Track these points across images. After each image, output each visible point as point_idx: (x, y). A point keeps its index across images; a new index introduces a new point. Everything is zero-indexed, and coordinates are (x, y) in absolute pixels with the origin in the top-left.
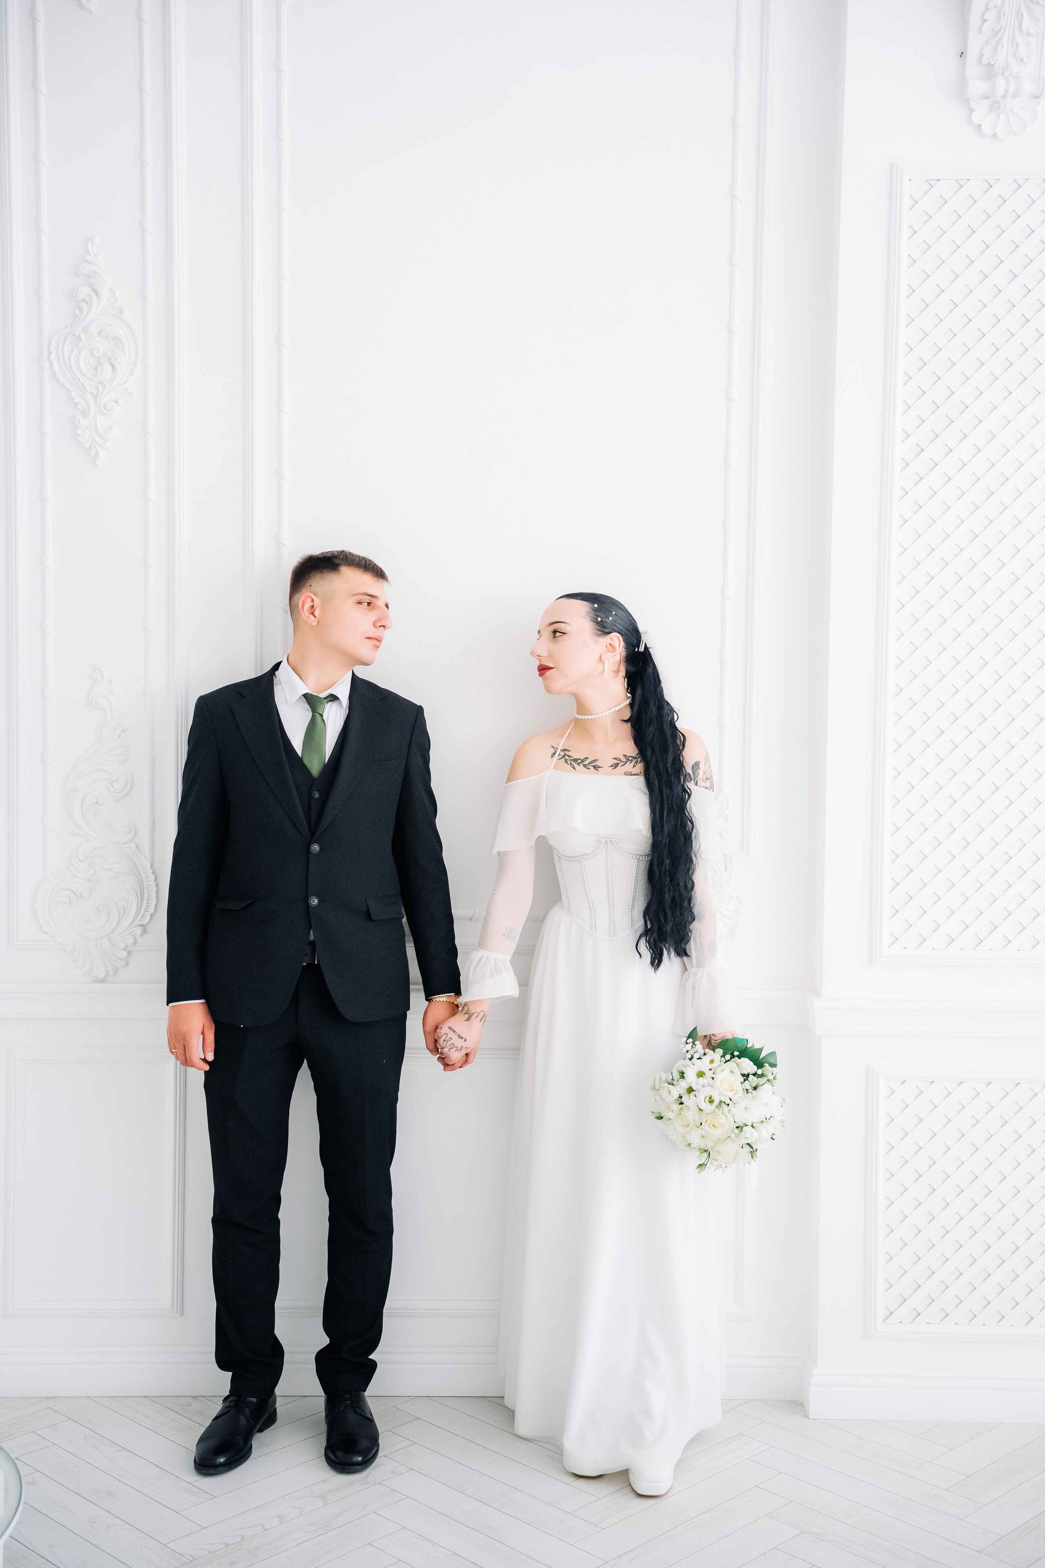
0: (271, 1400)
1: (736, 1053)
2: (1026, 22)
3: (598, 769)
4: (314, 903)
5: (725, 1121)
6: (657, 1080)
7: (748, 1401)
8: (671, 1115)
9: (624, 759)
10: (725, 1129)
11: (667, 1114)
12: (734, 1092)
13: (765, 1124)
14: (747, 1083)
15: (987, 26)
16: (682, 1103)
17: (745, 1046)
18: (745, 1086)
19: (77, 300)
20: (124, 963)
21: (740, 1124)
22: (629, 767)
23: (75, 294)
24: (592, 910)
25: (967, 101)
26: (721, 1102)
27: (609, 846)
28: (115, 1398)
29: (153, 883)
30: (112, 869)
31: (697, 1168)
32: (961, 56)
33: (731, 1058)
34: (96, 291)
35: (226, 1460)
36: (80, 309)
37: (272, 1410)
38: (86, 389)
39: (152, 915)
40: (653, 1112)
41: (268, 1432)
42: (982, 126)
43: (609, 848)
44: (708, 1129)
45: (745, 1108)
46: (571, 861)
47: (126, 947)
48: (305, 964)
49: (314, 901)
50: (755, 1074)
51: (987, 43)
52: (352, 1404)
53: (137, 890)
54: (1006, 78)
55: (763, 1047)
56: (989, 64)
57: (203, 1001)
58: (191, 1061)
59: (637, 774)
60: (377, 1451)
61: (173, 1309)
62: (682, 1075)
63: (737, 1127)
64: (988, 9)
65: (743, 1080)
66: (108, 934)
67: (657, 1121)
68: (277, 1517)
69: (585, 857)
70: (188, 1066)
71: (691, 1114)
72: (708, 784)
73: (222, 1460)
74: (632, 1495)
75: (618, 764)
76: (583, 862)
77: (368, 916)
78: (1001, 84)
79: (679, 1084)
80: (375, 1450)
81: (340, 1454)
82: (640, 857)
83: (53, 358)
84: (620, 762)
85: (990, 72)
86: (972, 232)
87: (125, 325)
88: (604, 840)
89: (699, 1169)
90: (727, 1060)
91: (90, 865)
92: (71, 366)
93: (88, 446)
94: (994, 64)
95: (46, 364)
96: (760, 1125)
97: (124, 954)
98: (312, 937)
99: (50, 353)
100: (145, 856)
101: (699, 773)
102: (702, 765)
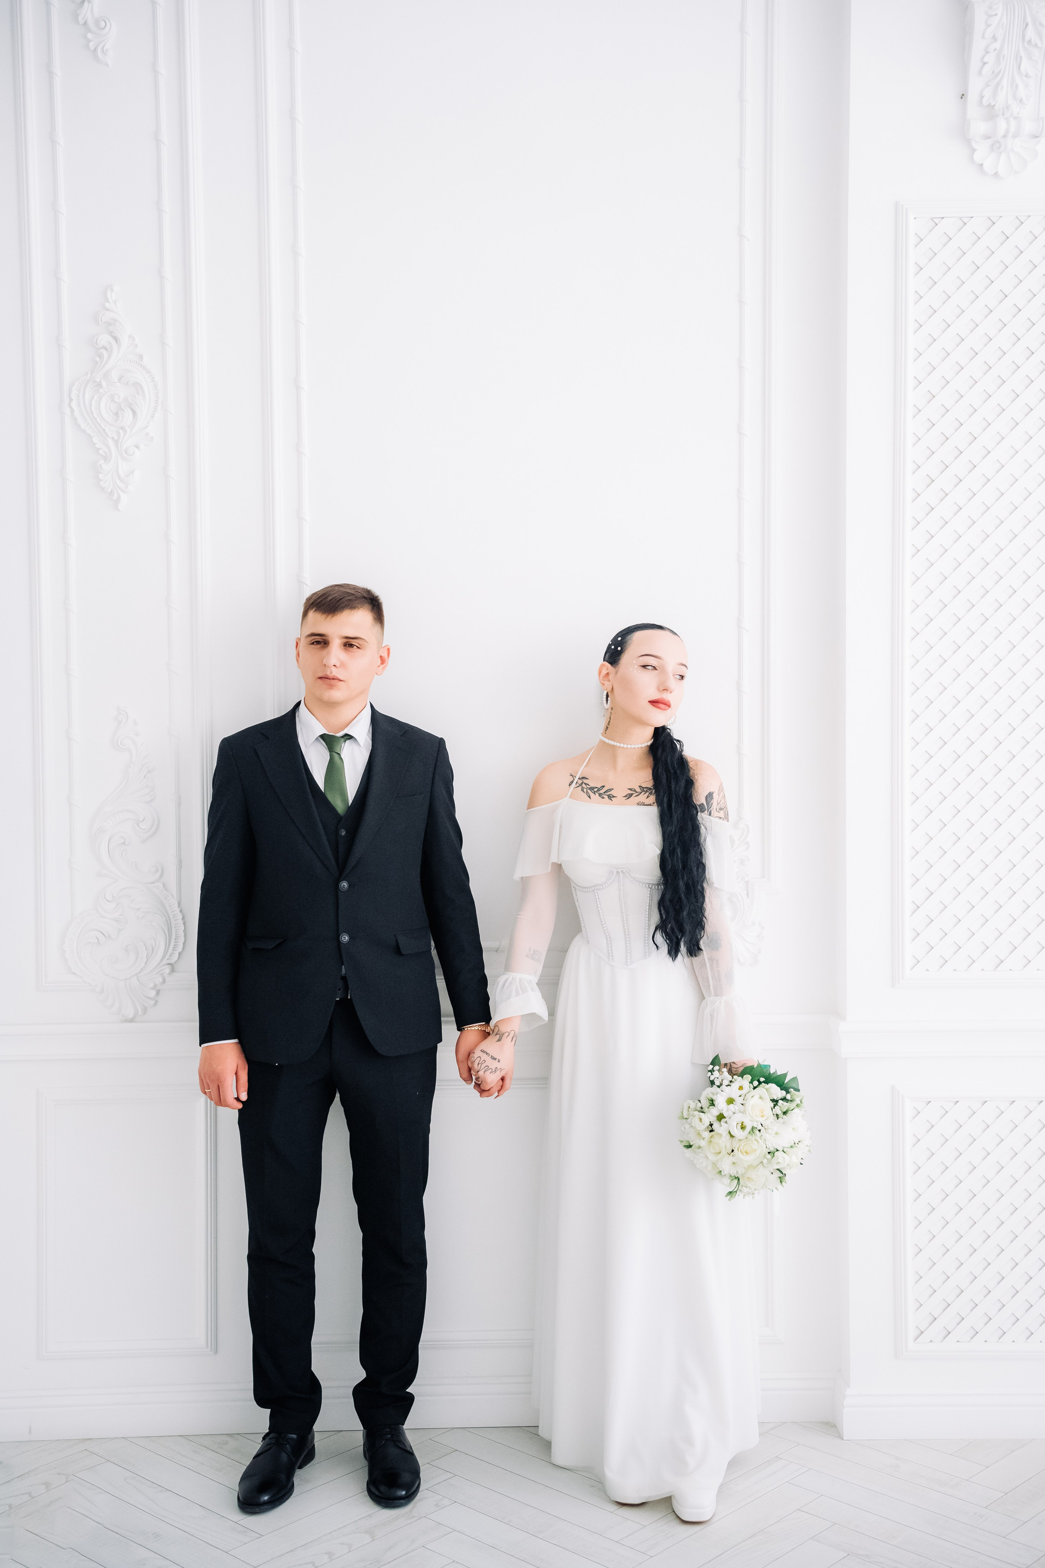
0: (310, 1436)
1: (762, 1079)
2: (1025, 65)
3: (612, 798)
4: (345, 940)
5: (758, 1147)
6: (686, 1108)
7: (781, 1424)
8: (703, 1143)
9: (639, 790)
10: (757, 1156)
11: (695, 1142)
12: (765, 1118)
13: (794, 1149)
14: (777, 1108)
15: (987, 68)
16: (712, 1131)
17: (768, 1072)
18: (775, 1111)
19: (97, 346)
20: (153, 1002)
21: (772, 1150)
22: (643, 797)
23: (95, 341)
24: (609, 940)
25: (968, 141)
26: (753, 1128)
27: (621, 876)
28: (150, 1438)
29: (181, 922)
30: (140, 909)
31: (726, 1196)
32: (962, 98)
33: (759, 1085)
34: (116, 337)
35: (270, 1498)
36: (101, 356)
37: (311, 1447)
38: (107, 435)
39: (180, 954)
40: (682, 1141)
41: (307, 1468)
42: (984, 165)
43: (621, 878)
44: (741, 1156)
45: (776, 1134)
46: (585, 892)
47: (155, 985)
48: (338, 999)
49: (345, 938)
50: (784, 1099)
51: (987, 85)
52: (392, 1438)
53: (165, 929)
54: (1006, 119)
55: (787, 1072)
56: (989, 105)
57: (236, 1041)
58: (225, 1101)
59: (650, 805)
60: (419, 1484)
61: (208, 1347)
62: (712, 1103)
63: (769, 1153)
64: (988, 53)
65: (773, 1106)
66: (136, 974)
67: (686, 1150)
68: (326, 1553)
69: (599, 888)
70: (221, 1105)
71: (723, 1142)
72: (722, 814)
73: (266, 1498)
74: (677, 1521)
75: (632, 794)
76: (597, 893)
77: (398, 951)
78: (1002, 125)
79: (709, 1112)
80: (418, 1483)
81: (383, 1488)
82: (652, 886)
83: (74, 404)
84: (634, 792)
85: (991, 113)
86: (976, 268)
87: (145, 371)
88: (615, 871)
89: (729, 1196)
90: (755, 1086)
91: (118, 905)
92: (92, 412)
93: (109, 490)
94: (994, 106)
95: (67, 411)
96: (790, 1150)
97: (153, 993)
98: (344, 971)
99: (71, 400)
100: (173, 896)
101: (712, 803)
102: (715, 796)
